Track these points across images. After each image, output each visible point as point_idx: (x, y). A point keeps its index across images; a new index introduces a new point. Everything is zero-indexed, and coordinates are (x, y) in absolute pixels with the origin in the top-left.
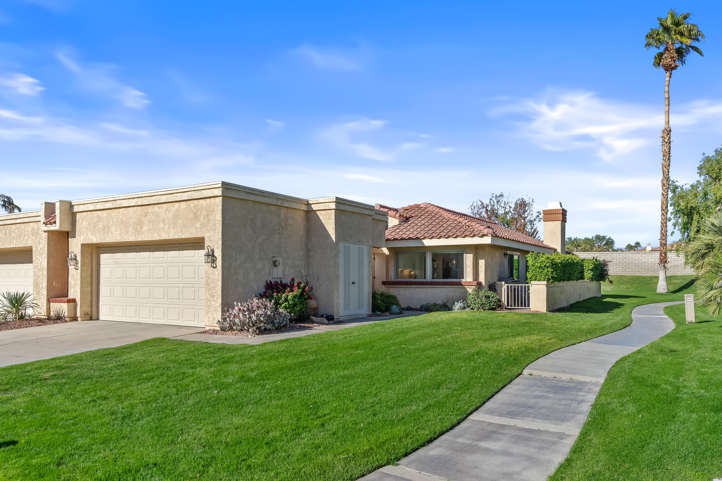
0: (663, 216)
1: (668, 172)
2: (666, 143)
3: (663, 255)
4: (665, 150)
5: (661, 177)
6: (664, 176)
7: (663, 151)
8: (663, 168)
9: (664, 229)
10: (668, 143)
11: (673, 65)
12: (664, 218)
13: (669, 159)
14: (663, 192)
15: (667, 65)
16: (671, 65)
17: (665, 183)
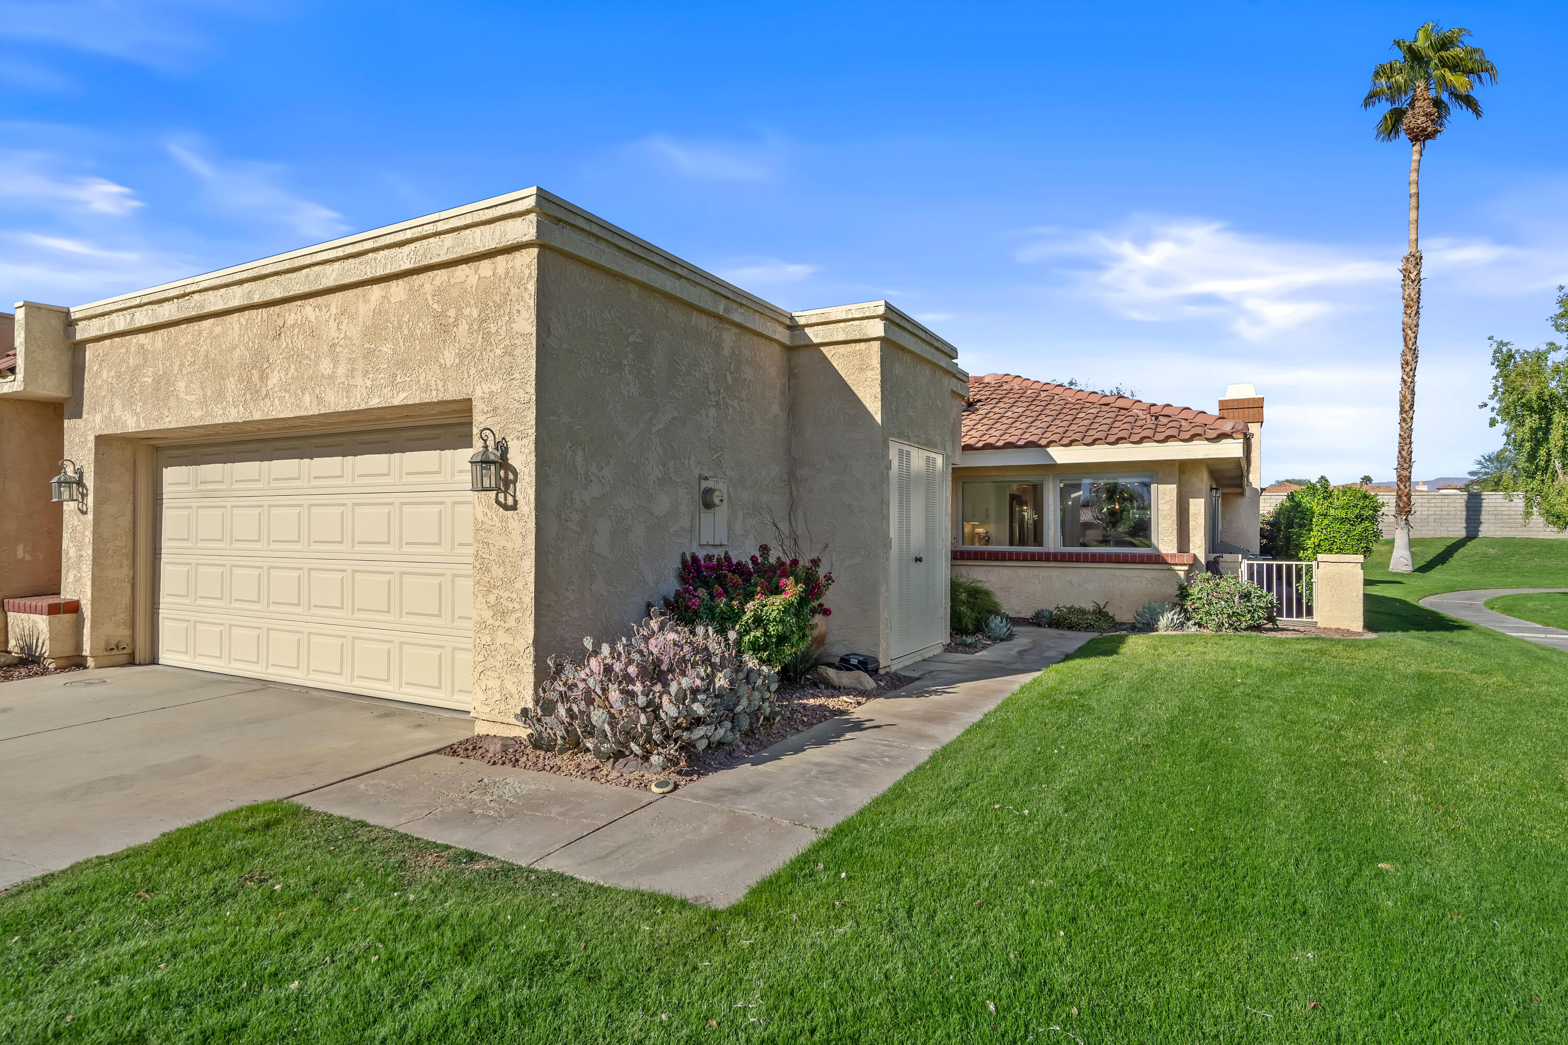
0: (1404, 424)
1: (1416, 337)
2: (1413, 282)
3: (1405, 499)
4: (1409, 295)
5: (1401, 346)
6: (1406, 345)
7: (1406, 296)
8: (1404, 331)
9: (1406, 448)
10: (1416, 283)
11: (1429, 129)
12: (1406, 427)
13: (1417, 313)
14: (1405, 377)
15: (1418, 128)
16: (1425, 129)
17: (1410, 359)
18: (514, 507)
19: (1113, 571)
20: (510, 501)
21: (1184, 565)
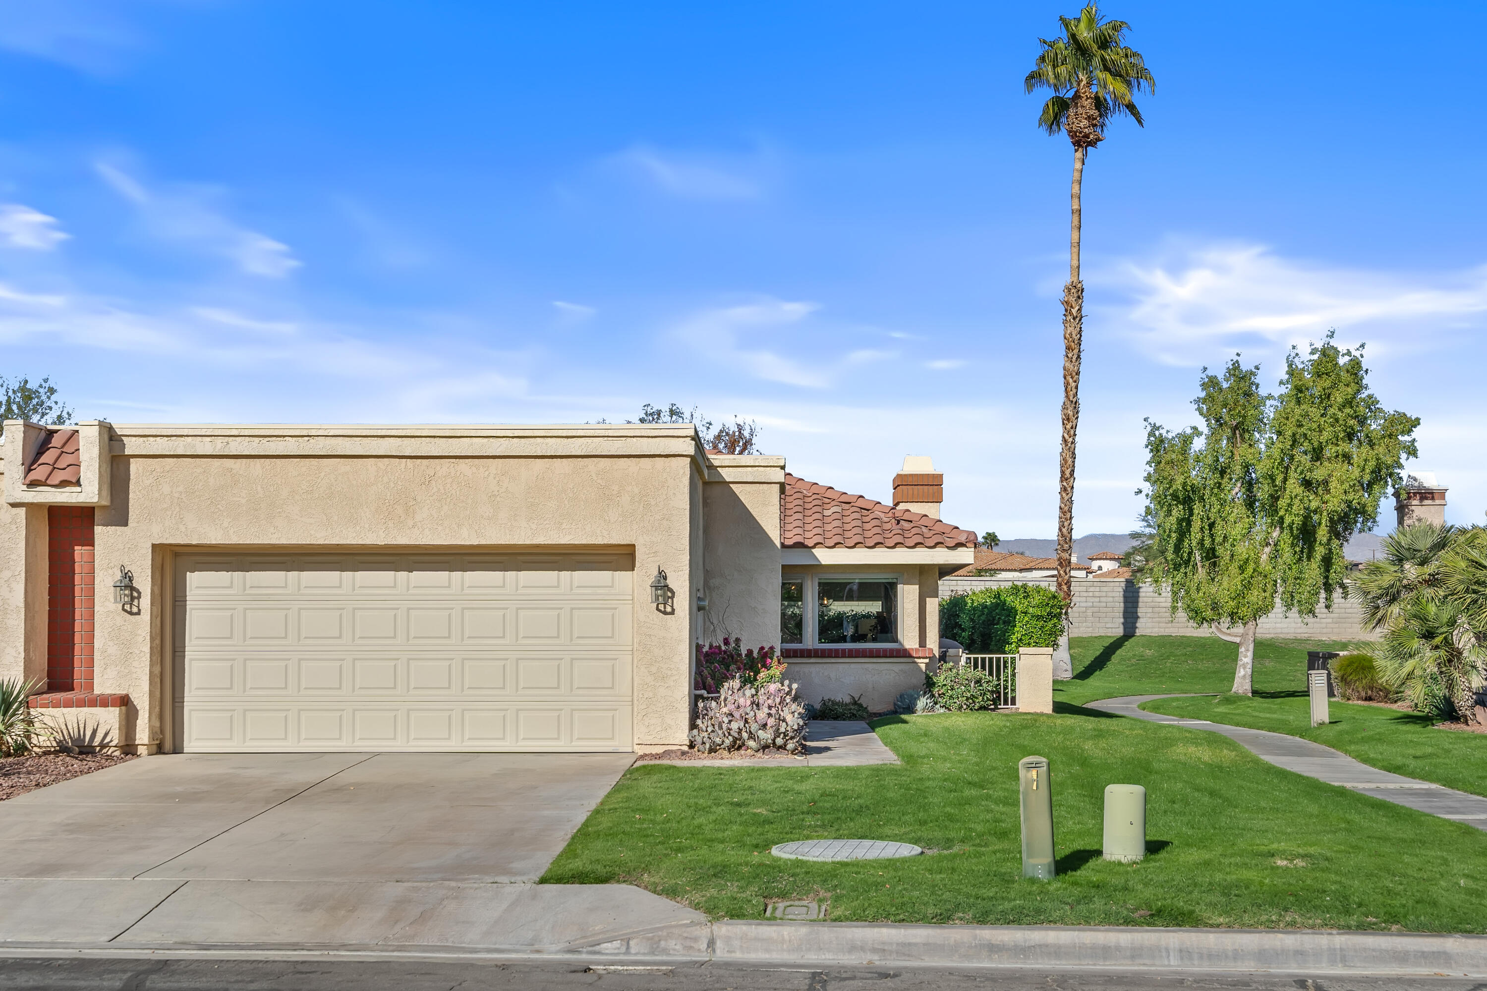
0: (1064, 495)
1: (1077, 387)
2: (1074, 319)
3: (1065, 587)
4: (1071, 334)
5: (1061, 398)
6: (1067, 397)
7: (1067, 336)
8: (1065, 378)
9: (1066, 524)
10: (1078, 320)
11: (1091, 136)
12: (1066, 498)
13: (1079, 357)
14: (1066, 435)
15: (1080, 133)
16: (1087, 136)
17: (1071, 413)
18: (672, 613)
19: (867, 666)
20: (669, 609)
21: (926, 658)
